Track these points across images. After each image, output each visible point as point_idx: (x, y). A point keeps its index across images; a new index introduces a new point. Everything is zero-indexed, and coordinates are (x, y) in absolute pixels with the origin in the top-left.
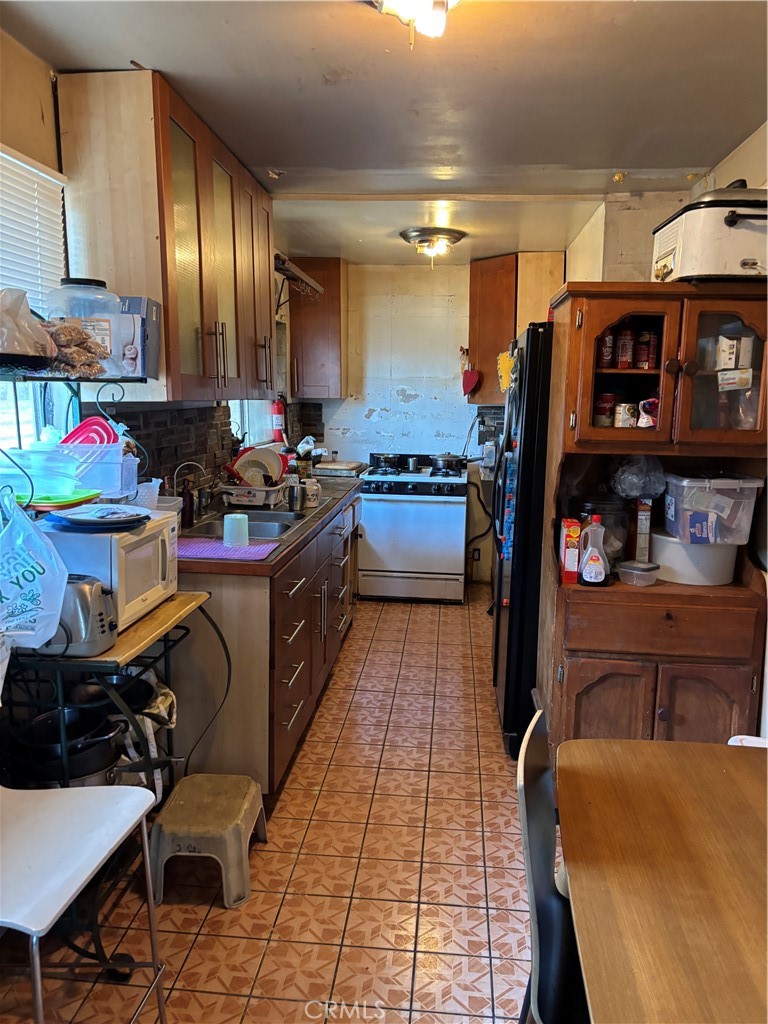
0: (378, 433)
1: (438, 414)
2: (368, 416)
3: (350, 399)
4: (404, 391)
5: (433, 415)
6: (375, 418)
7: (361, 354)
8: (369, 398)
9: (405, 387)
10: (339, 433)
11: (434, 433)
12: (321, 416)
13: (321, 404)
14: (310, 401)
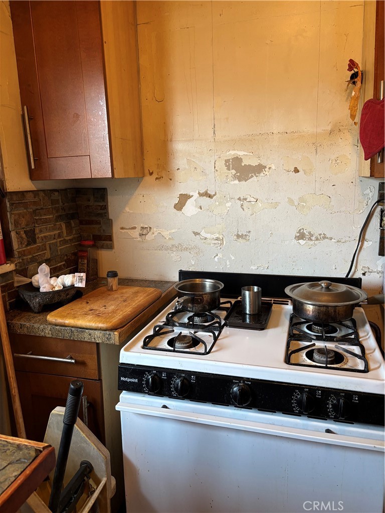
0: (196, 234)
1: (301, 199)
2: (179, 206)
3: (148, 179)
4: (238, 160)
5: (291, 201)
6: (190, 208)
7: (163, 103)
8: (180, 176)
9: (240, 153)
10: (135, 234)
11: (295, 233)
12: (105, 208)
13: (105, 190)
14: (87, 185)
